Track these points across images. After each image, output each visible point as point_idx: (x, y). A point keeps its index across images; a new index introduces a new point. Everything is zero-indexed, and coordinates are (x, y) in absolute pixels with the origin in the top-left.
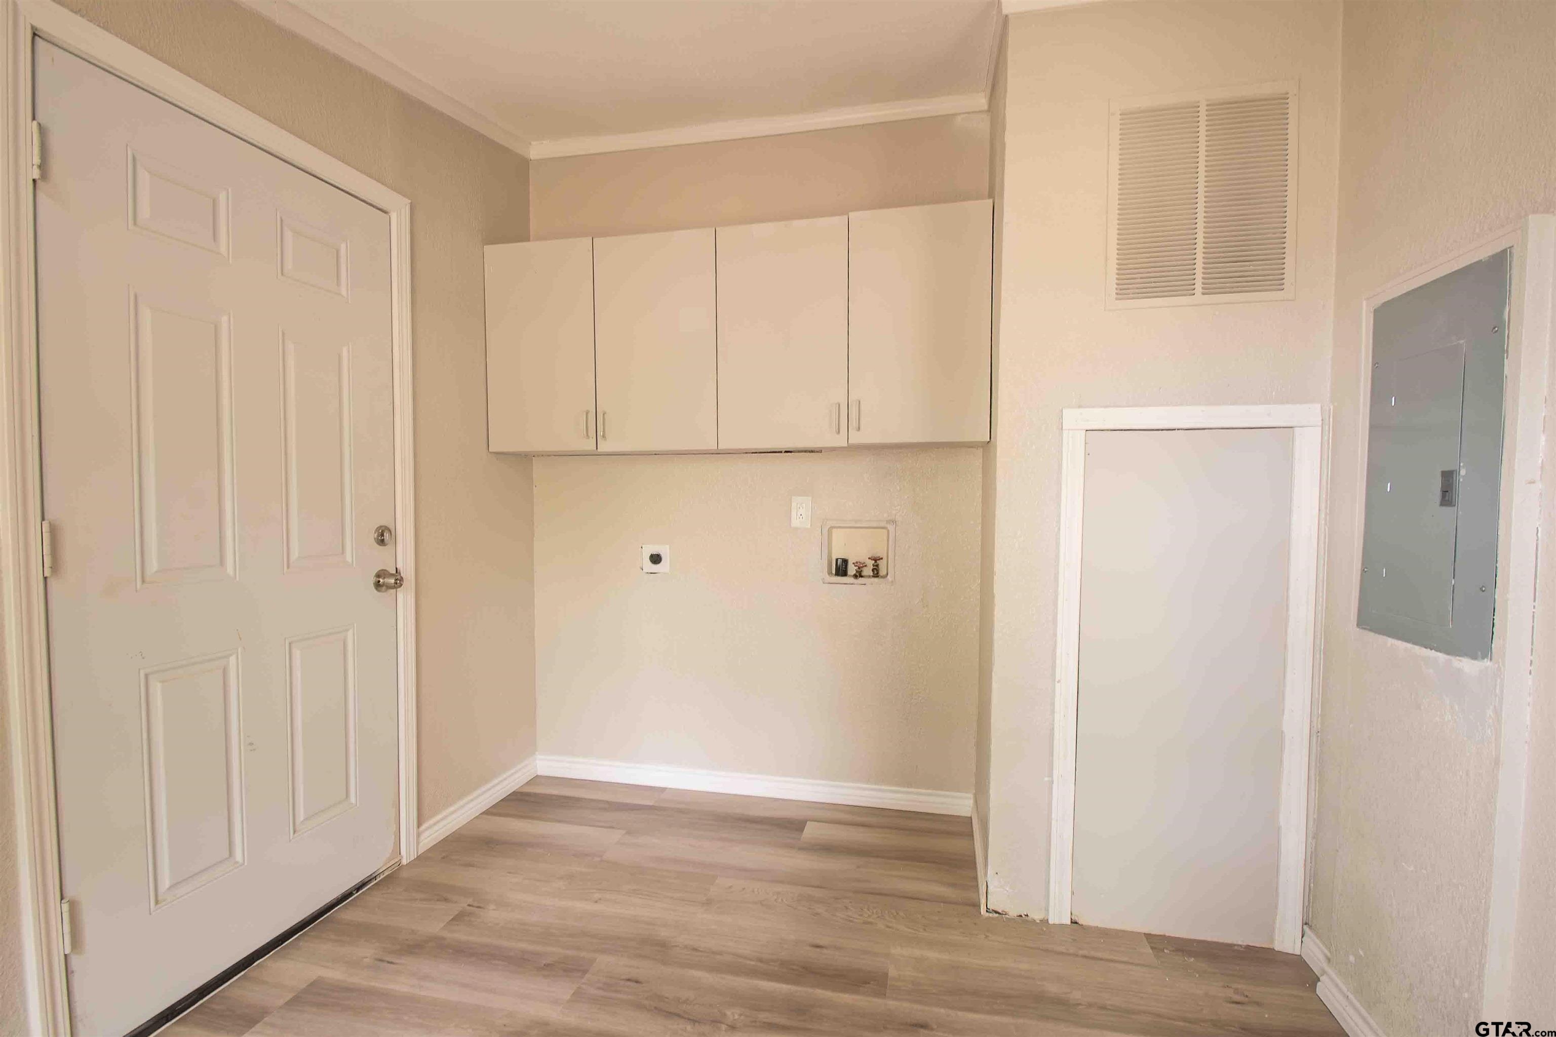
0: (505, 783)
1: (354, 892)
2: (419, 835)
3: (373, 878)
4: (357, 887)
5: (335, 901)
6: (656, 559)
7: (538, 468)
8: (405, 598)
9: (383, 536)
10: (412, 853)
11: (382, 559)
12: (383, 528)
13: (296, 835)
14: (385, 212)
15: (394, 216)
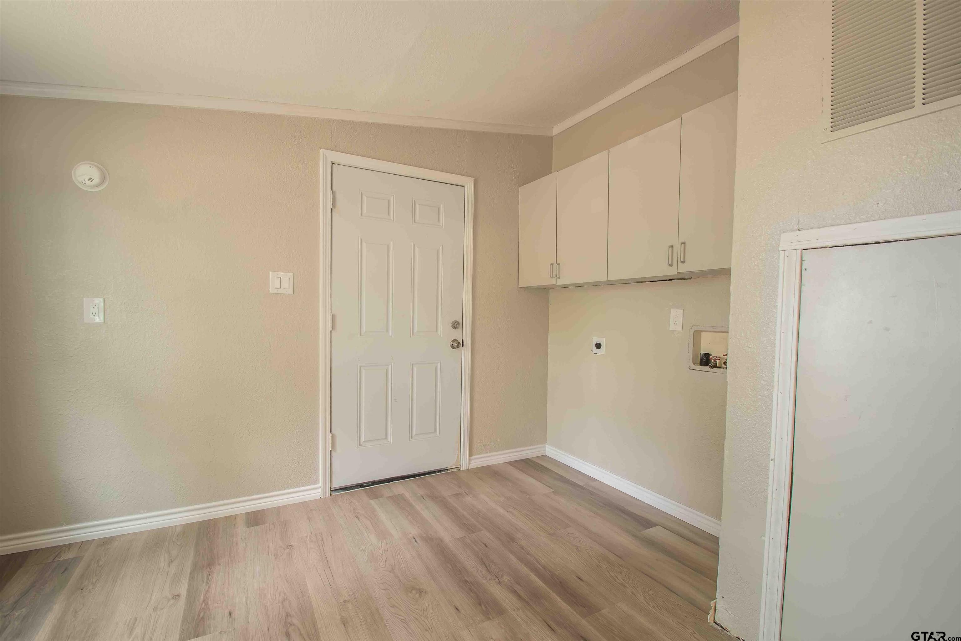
0: (524, 452)
1: (437, 472)
2: (470, 460)
3: (446, 470)
4: (439, 470)
5: (428, 472)
6: (598, 346)
7: (552, 294)
8: (467, 352)
9: (456, 325)
10: (465, 466)
11: (456, 335)
12: (455, 322)
13: (412, 439)
14: (463, 186)
15: (466, 187)
